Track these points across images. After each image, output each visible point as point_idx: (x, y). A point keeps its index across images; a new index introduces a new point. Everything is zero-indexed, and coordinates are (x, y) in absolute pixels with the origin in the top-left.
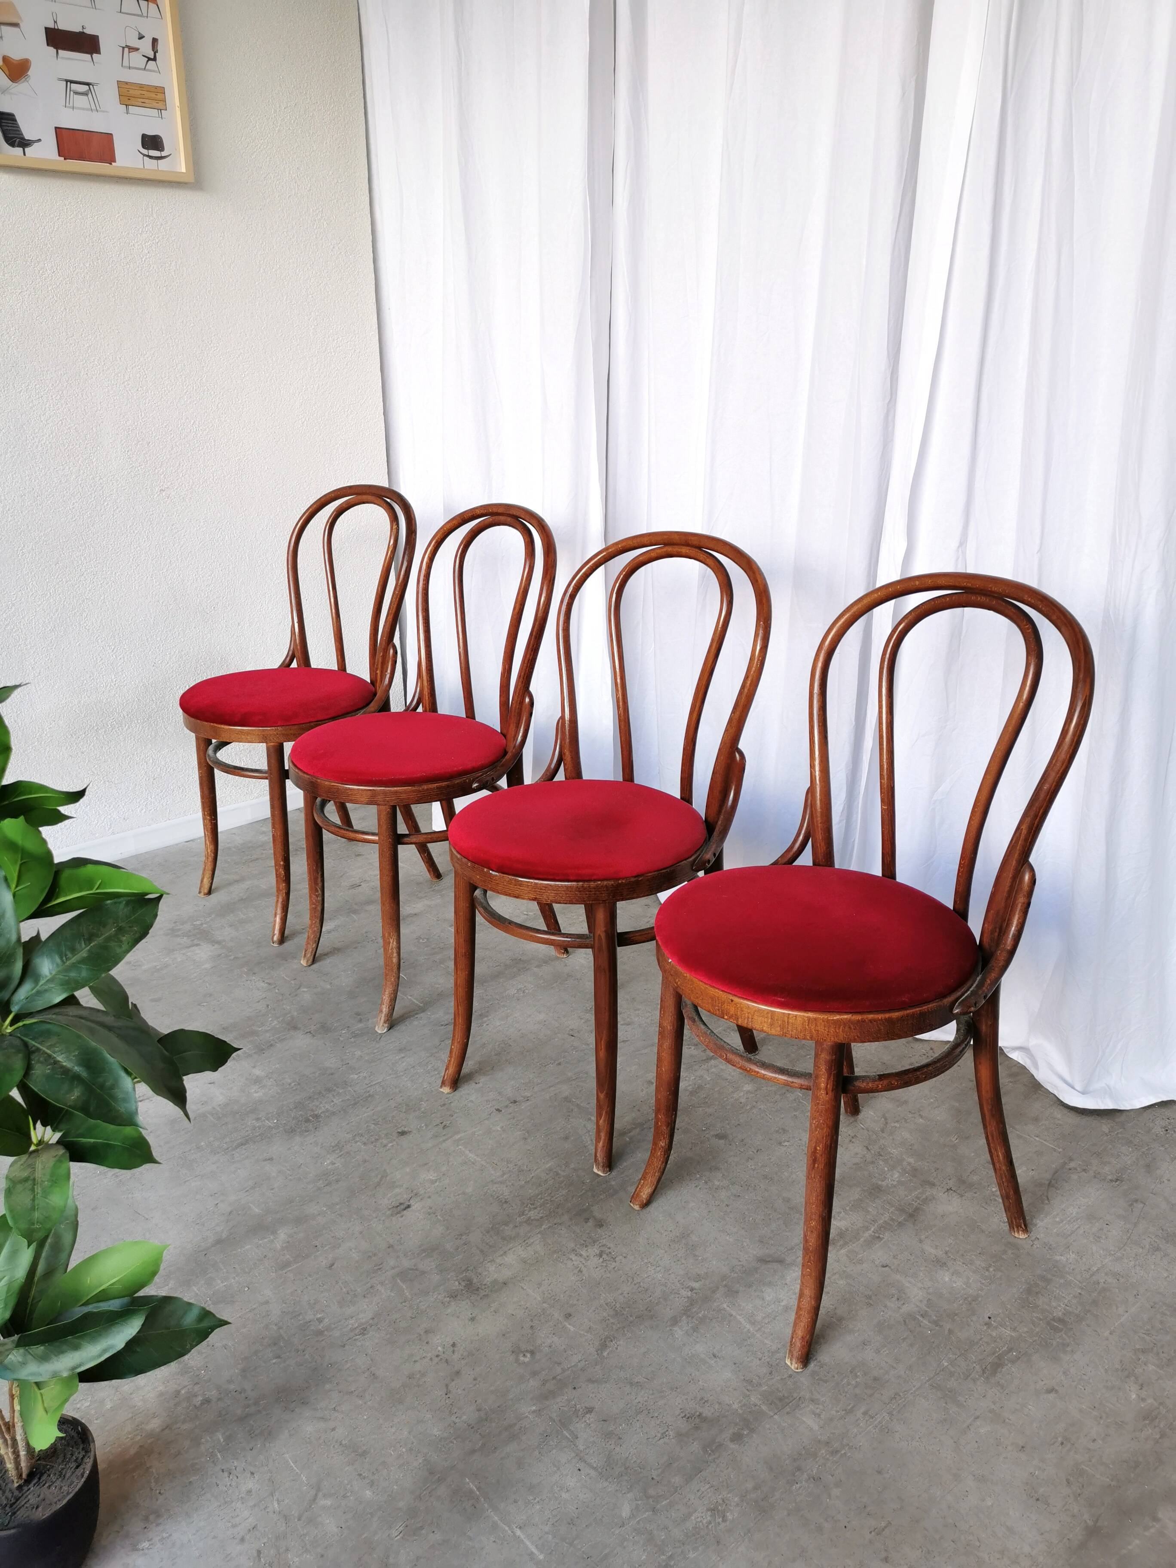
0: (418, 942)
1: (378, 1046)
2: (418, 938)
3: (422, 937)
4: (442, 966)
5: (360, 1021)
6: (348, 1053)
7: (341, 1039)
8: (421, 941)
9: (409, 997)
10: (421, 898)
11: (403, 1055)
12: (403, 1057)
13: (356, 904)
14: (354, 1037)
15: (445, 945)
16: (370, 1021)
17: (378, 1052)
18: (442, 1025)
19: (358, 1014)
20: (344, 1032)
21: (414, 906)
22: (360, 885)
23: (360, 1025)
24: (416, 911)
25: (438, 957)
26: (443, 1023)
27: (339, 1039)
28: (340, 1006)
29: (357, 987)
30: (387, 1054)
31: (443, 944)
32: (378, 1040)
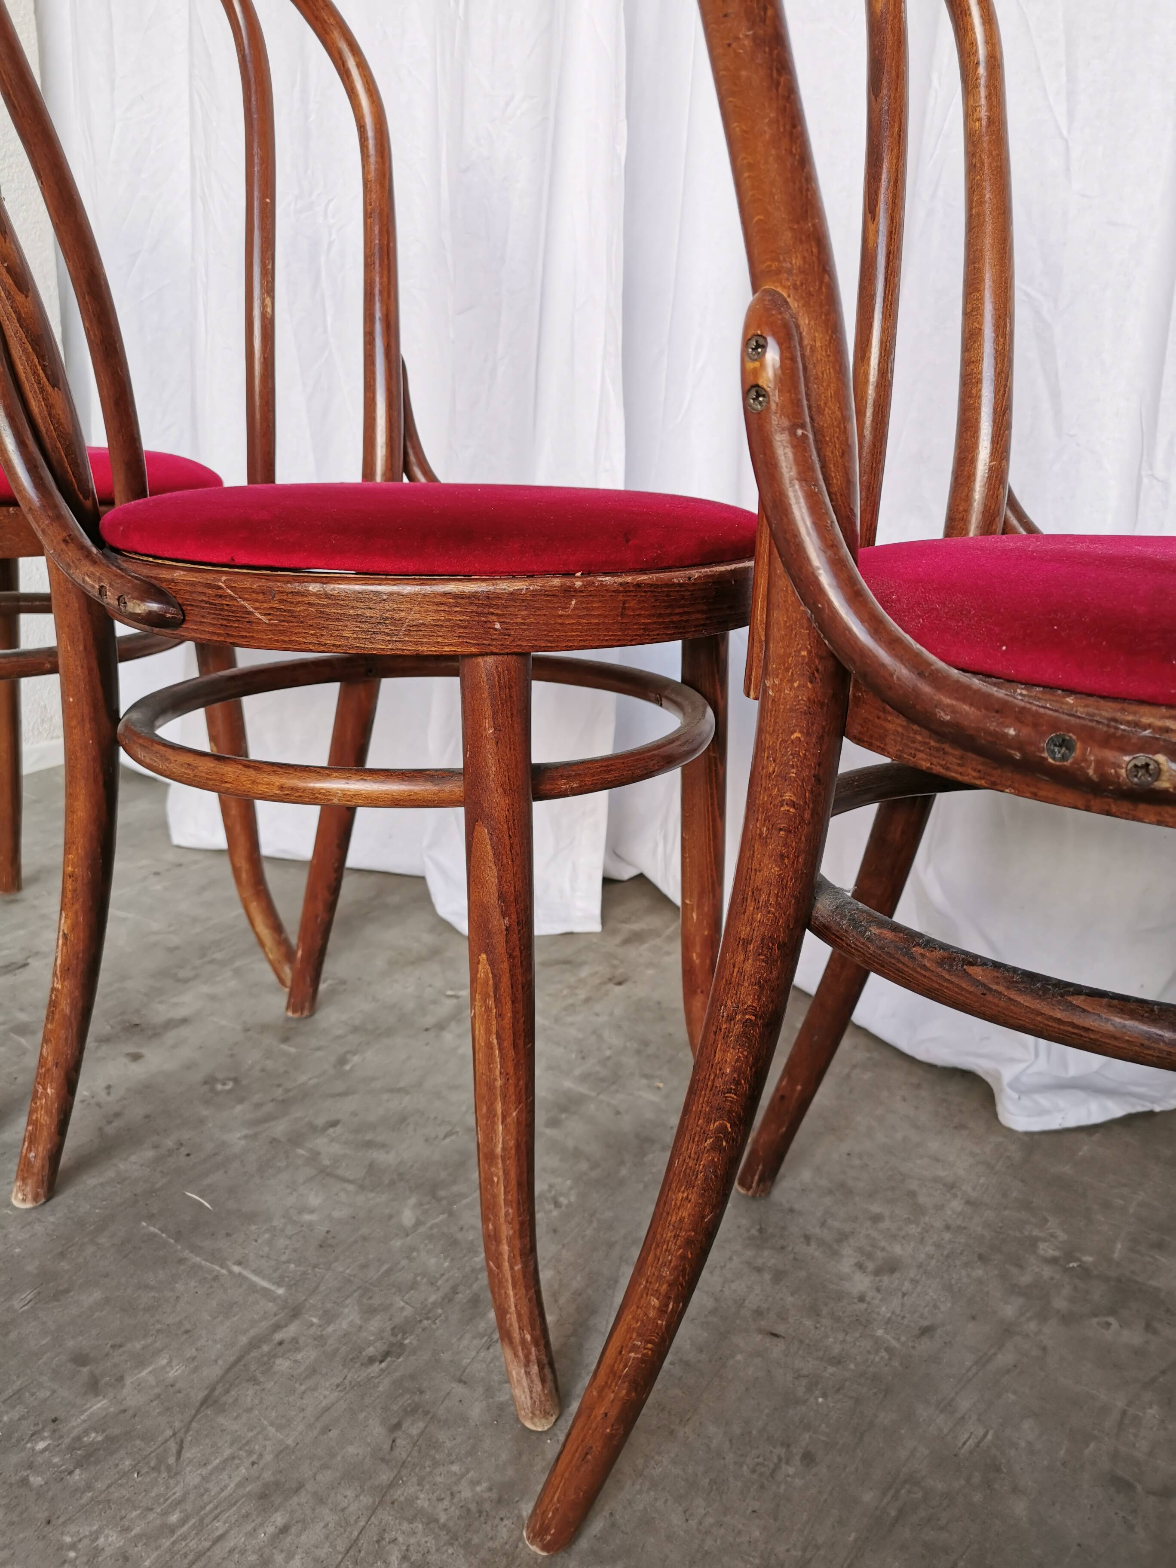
0: (213, 1090)
1: (178, 1492)
2: (210, 1081)
3: (220, 1075)
4: (301, 1151)
5: (94, 1387)
6: (73, 1546)
7: (36, 1480)
8: (219, 1087)
9: (236, 1269)
10: (186, 981)
11: (279, 1519)
12: (284, 1530)
13: (22, 1009)
14: (79, 1464)
15: (287, 1091)
16: (129, 1381)
17: (183, 1522)
18: (371, 1360)
19: (80, 1359)
20: (41, 1445)
21: (175, 1000)
22: (25, 965)
23: (99, 1405)
24: (179, 1013)
25: (279, 1128)
26: (371, 1351)
27: (24, 1482)
28: (13, 1336)
29: (62, 1255)
30: (220, 1527)
31: (280, 1091)
32: (171, 1460)
